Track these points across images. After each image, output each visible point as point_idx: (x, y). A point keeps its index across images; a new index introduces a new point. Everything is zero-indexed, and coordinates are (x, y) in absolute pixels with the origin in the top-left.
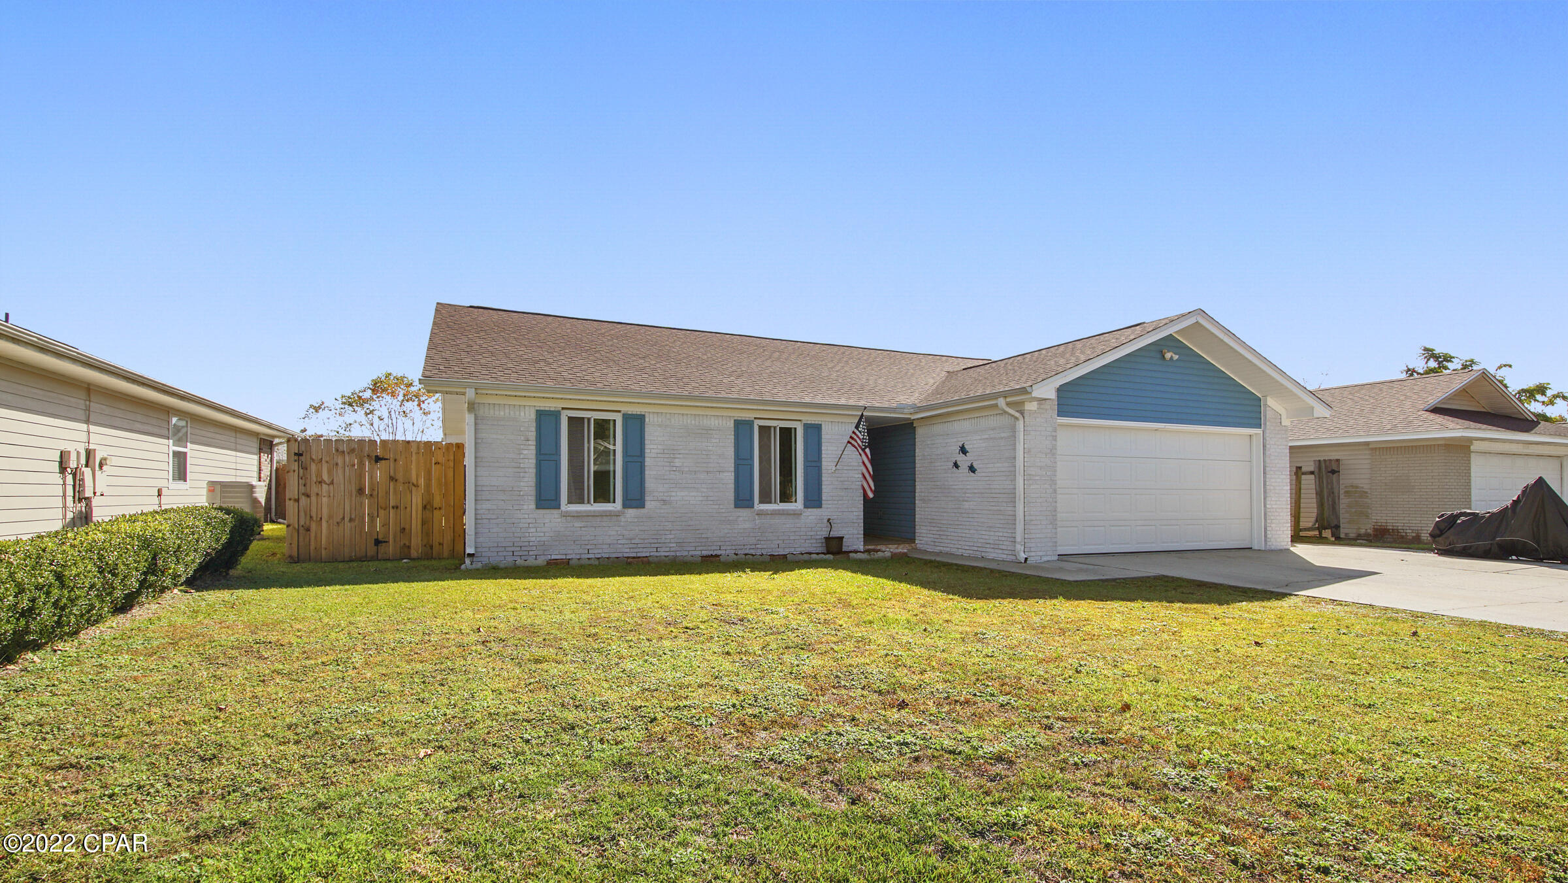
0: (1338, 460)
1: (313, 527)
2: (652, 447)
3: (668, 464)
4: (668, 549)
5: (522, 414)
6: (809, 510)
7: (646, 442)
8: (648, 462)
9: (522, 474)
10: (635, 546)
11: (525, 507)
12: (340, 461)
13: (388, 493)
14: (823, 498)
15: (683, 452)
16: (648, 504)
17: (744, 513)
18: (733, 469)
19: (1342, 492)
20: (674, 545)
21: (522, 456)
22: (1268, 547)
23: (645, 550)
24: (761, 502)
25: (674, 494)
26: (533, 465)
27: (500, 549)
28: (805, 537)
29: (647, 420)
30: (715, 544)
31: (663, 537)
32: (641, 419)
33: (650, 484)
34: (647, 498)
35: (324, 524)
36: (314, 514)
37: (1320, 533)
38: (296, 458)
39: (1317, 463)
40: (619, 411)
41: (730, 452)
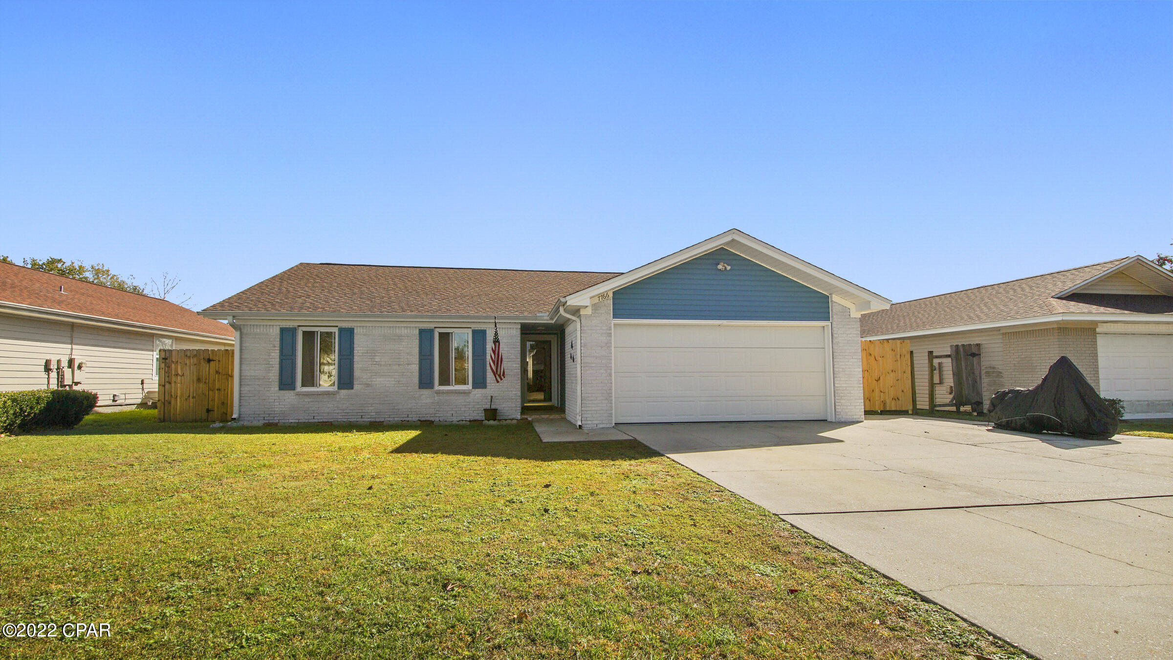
0: (978, 345)
1: (173, 402)
2: (359, 349)
3: (370, 360)
4: (369, 417)
5: (271, 330)
6: (477, 390)
7: (355, 346)
8: (356, 359)
9: (270, 369)
10: (346, 414)
11: (272, 389)
12: (188, 362)
13: (214, 380)
14: (488, 382)
15: (382, 351)
16: (356, 387)
17: (426, 392)
18: (418, 362)
19: (983, 372)
20: (374, 414)
21: (271, 357)
22: (837, 420)
23: (353, 417)
24: (441, 384)
25: (375, 380)
26: (278, 363)
27: (256, 416)
28: (473, 409)
29: (355, 331)
30: (404, 413)
31: (366, 408)
32: (351, 331)
33: (357, 373)
34: (355, 383)
35: (178, 399)
36: (173, 394)
37: (958, 409)
38: (164, 361)
39: (954, 348)
40: (337, 326)
41: (416, 351)
